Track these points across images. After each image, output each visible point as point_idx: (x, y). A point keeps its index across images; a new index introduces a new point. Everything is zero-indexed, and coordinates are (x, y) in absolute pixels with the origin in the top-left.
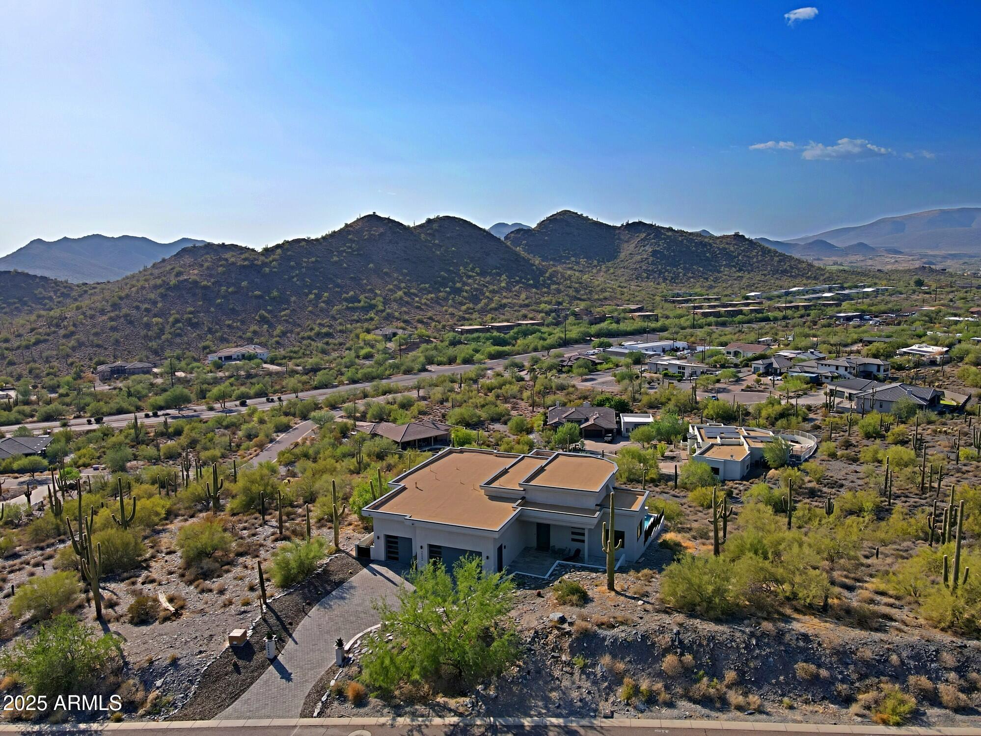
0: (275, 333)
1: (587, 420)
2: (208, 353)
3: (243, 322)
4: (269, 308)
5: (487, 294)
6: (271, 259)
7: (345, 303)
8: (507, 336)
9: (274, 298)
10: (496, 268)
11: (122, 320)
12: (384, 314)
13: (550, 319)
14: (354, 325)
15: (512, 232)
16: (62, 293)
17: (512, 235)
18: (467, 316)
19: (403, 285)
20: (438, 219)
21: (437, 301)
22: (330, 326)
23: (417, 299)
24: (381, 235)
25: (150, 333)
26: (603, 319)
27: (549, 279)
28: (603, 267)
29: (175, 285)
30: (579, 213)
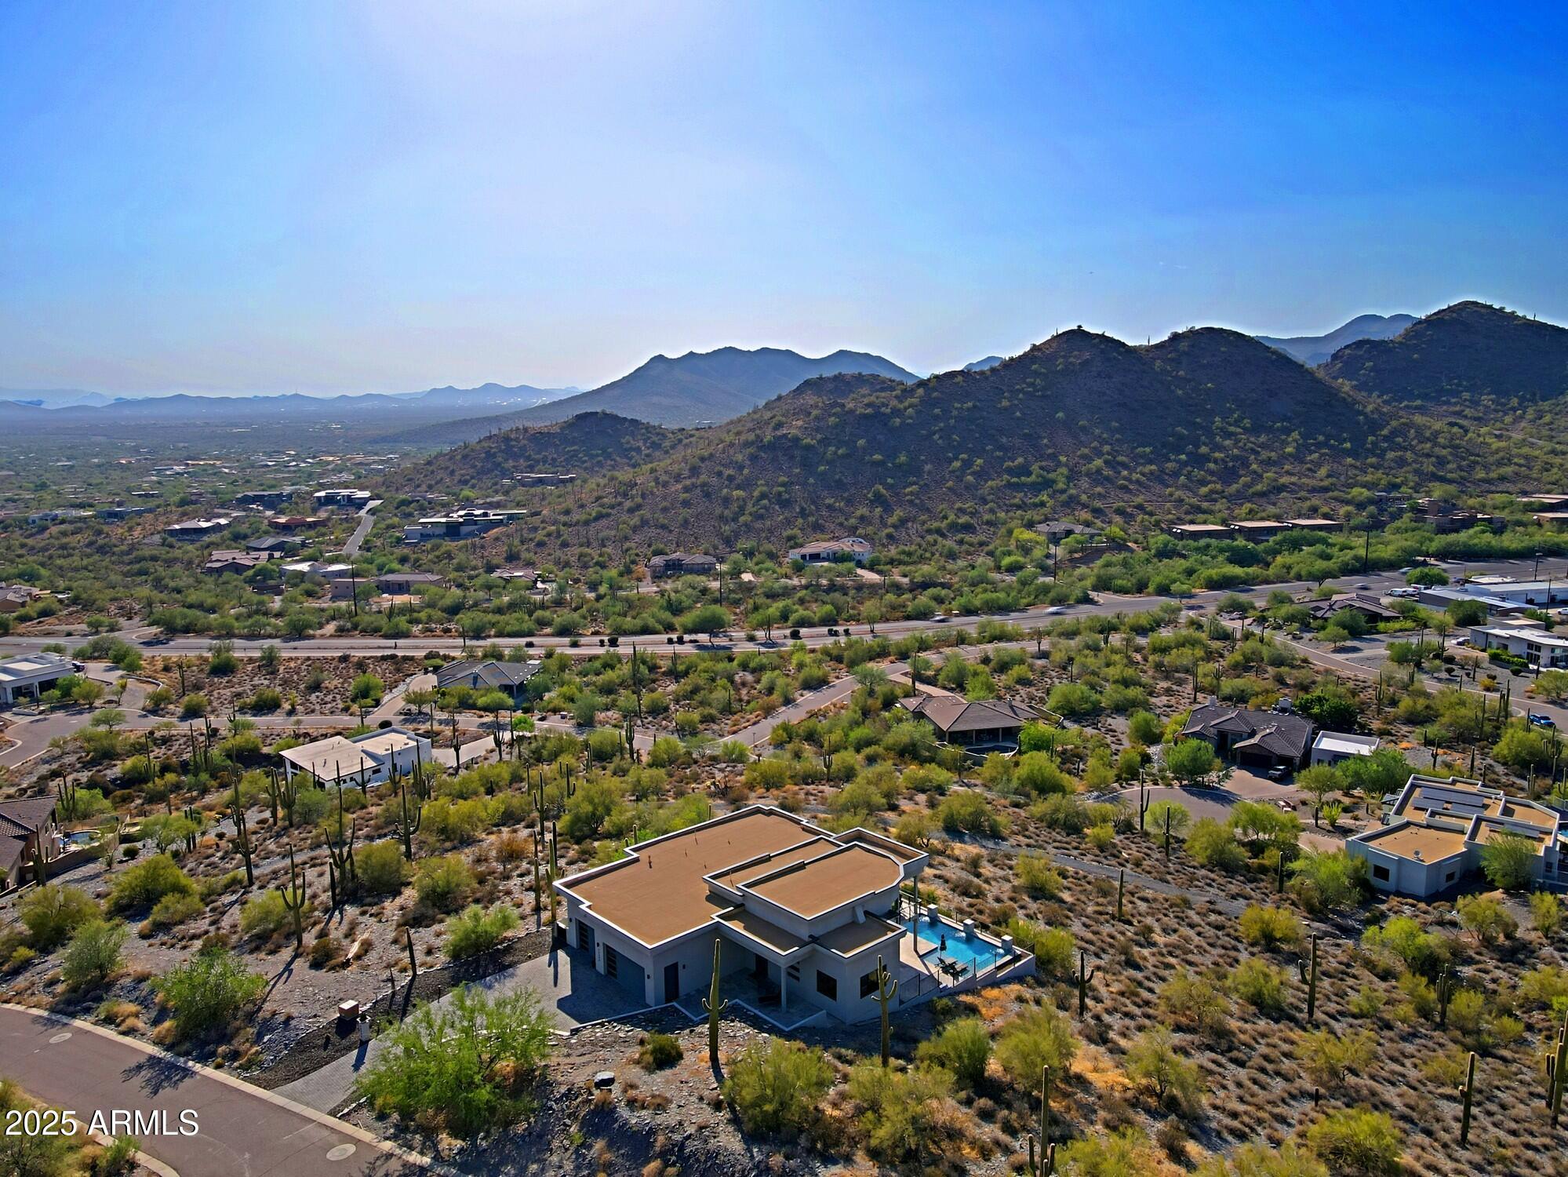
0: (890, 521)
1: (1252, 734)
2: (792, 547)
3: (849, 502)
4: (889, 480)
5: (1254, 466)
6: (906, 404)
7: (1006, 476)
8: (1261, 547)
9: (900, 465)
10: (1285, 418)
11: (698, 491)
12: (1064, 497)
13: (1363, 517)
14: (1011, 514)
15: (1347, 347)
16: (653, 443)
17: (1348, 351)
18: (1205, 505)
19: (1107, 448)
20: (1192, 333)
21: (1159, 478)
22: (972, 514)
23: (1125, 473)
24: (1086, 363)
25: (726, 512)
26: (1469, 523)
27: (1386, 438)
28: (1530, 411)
29: (770, 442)
30: (1496, 306)
